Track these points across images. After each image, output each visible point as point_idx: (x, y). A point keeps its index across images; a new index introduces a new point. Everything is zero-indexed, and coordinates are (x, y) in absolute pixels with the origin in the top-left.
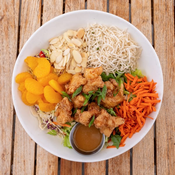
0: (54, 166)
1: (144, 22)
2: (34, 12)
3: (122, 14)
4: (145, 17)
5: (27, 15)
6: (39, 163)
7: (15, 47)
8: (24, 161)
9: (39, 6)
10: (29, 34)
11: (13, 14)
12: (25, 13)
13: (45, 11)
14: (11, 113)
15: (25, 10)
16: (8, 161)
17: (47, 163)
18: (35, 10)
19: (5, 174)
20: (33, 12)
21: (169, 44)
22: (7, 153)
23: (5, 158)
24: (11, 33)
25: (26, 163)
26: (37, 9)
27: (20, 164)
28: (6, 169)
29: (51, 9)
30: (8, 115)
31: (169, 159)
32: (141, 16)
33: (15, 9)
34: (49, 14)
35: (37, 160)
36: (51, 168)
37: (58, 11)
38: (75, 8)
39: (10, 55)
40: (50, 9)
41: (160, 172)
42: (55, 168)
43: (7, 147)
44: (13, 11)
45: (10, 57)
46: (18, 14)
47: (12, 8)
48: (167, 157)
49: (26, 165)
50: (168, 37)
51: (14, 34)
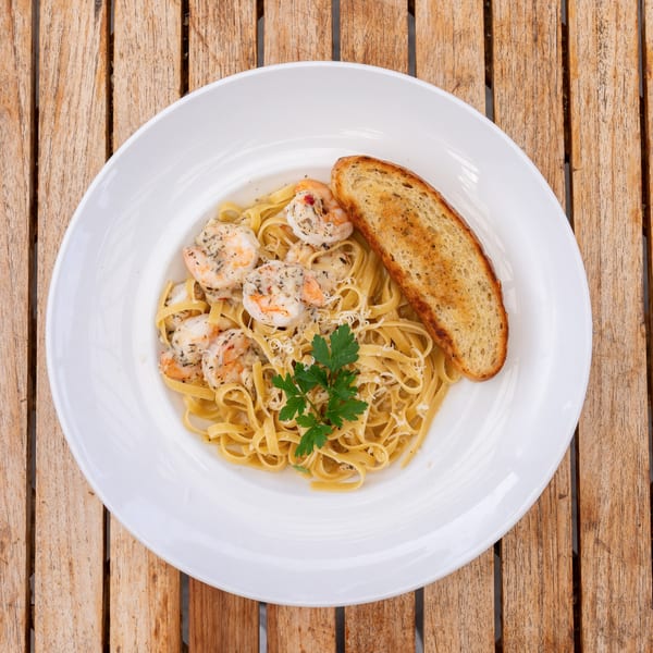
0: (167, 578)
1: (458, 85)
2: (83, 62)
3: (386, 57)
4: (463, 68)
5: (59, 70)
6: (118, 568)
7: (22, 185)
8: (70, 564)
9: (98, 37)
10: (69, 140)
11: (12, 68)
12: (52, 65)
13: (122, 55)
14: (20, 408)
15: (54, 55)
16: (17, 564)
17: (144, 570)
18: (88, 54)
19: (10, 605)
20: (80, 59)
21: (546, 160)
22: (13, 540)
23: (9, 554)
24: (7, 137)
25: (76, 570)
26: (92, 48)
27: (56, 572)
28: (11, 589)
29: (142, 48)
30: (11, 413)
31: (542, 545)
32: (449, 65)
33: (18, 48)
34: (134, 65)
35: (113, 558)
36: (159, 583)
37: (165, 55)
38: (224, 43)
39: (8, 211)
40: (139, 48)
41: (512, 587)
42: (170, 583)
43: (11, 518)
44: (13, 59)
45: (8, 221)
46: (28, 69)
47: (6, 48)
48: (534, 541)
49: (76, 575)
50: (540, 136)
51: (17, 141)
